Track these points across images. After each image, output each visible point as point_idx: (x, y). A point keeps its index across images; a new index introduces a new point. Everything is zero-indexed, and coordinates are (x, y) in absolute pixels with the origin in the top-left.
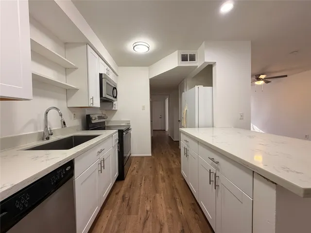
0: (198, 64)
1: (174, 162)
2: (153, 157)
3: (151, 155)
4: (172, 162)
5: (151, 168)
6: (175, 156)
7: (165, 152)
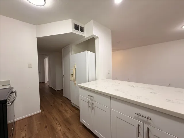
0: (86, 35)
1: (66, 111)
2: (43, 112)
3: (40, 111)
4: (64, 111)
5: (46, 127)
6: (63, 104)
7: (54, 103)
